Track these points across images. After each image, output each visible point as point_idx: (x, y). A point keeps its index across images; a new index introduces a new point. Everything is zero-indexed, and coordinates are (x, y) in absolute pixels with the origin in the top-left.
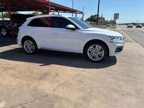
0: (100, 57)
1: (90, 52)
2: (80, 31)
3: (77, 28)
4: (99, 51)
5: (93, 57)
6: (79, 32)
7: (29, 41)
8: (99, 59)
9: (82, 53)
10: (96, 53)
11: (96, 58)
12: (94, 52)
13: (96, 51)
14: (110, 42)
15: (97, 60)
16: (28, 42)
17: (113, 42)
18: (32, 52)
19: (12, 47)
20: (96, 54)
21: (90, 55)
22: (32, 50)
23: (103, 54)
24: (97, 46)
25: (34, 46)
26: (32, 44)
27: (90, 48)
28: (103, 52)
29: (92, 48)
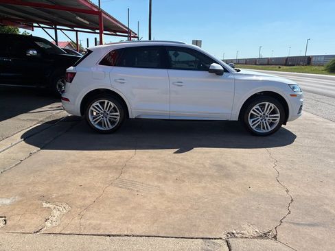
0: (271, 124)
1: (252, 116)
2: (232, 76)
3: (226, 70)
4: (271, 114)
5: (259, 127)
6: (230, 79)
7: (106, 101)
8: (270, 129)
9: (237, 119)
10: (264, 117)
11: (264, 128)
12: (261, 116)
13: (264, 114)
14: (291, 95)
15: (266, 131)
16: (102, 104)
17: (295, 95)
18: (111, 127)
19: (33, 120)
20: (265, 120)
21: (253, 122)
22: (112, 123)
23: (278, 119)
24: (267, 103)
25: (118, 114)
26: (114, 108)
27: (254, 108)
28: (279, 115)
29: (258, 109)
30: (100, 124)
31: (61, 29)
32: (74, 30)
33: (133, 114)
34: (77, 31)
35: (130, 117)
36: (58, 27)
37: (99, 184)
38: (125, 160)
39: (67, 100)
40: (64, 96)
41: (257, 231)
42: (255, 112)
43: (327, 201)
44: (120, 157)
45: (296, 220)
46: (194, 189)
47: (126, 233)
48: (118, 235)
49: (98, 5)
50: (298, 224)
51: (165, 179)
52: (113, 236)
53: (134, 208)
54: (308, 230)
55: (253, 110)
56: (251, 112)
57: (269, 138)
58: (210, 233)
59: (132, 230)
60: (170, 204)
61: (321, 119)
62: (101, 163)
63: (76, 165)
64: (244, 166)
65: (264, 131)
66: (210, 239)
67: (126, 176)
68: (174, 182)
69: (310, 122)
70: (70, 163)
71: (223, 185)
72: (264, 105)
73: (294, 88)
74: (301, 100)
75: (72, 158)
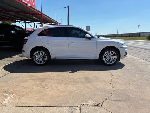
0: (113, 61)
1: (105, 57)
2: (95, 40)
3: (92, 37)
4: (112, 56)
5: (108, 61)
7: (41, 52)
8: (113, 63)
9: (98, 58)
10: (110, 57)
11: (110, 62)
14: (121, 47)
15: (111, 63)
17: (123, 47)
18: (43, 63)
21: (105, 59)
22: (44, 61)
23: (116, 58)
24: (111, 51)
25: (46, 57)
26: (44, 54)
27: (105, 53)
28: (116, 56)
29: (107, 54)
30: (38, 61)
31: (28, 23)
32: (34, 23)
33: (53, 57)
34: (35, 23)
35: (52, 58)
36: (26, 21)
37: (31, 86)
38: (46, 76)
39: (24, 51)
40: (23, 50)
41: (94, 103)
42: (106, 55)
43: (130, 91)
44: (44, 75)
45: (113, 99)
46: (72, 87)
47: (37, 105)
48: (33, 106)
49: (41, 11)
50: (113, 100)
51: (61, 83)
52: (31, 106)
53: (44, 95)
54: (117, 103)
55: (105, 54)
56: (104, 55)
57: (113, 66)
58: (74, 104)
59: (39, 104)
60: (60, 94)
61: (138, 59)
62: (35, 78)
63: (24, 79)
64: (97, 78)
65: (110, 64)
66: (73, 107)
67: (44, 83)
68: (64, 85)
69: (133, 60)
70: (21, 78)
71: (86, 86)
72: (110, 52)
73: (122, 44)
74: (126, 49)
75: (23, 76)
